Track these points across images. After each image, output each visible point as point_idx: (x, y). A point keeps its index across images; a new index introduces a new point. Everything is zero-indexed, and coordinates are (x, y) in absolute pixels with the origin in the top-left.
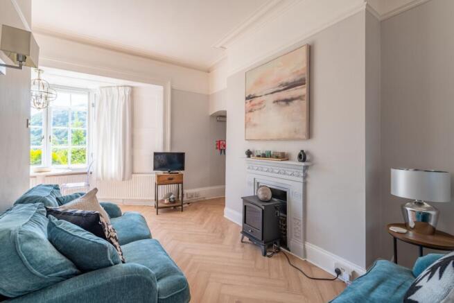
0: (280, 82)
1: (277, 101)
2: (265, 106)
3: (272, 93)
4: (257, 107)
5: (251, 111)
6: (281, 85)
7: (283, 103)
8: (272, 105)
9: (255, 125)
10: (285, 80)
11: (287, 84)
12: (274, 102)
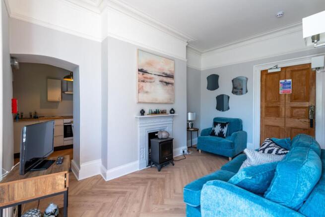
0: (164, 71)
1: (161, 81)
2: (154, 81)
3: (159, 75)
4: (149, 80)
5: (143, 81)
6: (164, 73)
7: (165, 84)
8: (159, 83)
9: (147, 92)
10: (166, 72)
11: (166, 74)
12: (160, 81)
